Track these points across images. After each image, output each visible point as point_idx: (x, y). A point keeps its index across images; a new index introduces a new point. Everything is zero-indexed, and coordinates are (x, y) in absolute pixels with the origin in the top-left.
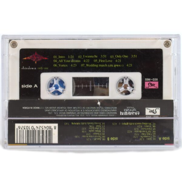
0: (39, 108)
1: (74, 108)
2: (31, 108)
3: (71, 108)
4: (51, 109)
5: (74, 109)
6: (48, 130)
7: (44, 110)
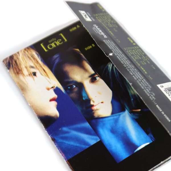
0: (157, 106)
1: (131, 73)
2: (163, 113)
3: (134, 76)
4: (150, 94)
5: (133, 74)
6: (170, 92)
7: (155, 101)
